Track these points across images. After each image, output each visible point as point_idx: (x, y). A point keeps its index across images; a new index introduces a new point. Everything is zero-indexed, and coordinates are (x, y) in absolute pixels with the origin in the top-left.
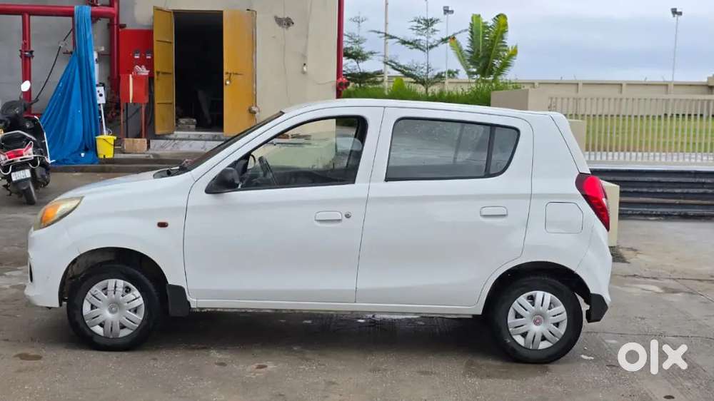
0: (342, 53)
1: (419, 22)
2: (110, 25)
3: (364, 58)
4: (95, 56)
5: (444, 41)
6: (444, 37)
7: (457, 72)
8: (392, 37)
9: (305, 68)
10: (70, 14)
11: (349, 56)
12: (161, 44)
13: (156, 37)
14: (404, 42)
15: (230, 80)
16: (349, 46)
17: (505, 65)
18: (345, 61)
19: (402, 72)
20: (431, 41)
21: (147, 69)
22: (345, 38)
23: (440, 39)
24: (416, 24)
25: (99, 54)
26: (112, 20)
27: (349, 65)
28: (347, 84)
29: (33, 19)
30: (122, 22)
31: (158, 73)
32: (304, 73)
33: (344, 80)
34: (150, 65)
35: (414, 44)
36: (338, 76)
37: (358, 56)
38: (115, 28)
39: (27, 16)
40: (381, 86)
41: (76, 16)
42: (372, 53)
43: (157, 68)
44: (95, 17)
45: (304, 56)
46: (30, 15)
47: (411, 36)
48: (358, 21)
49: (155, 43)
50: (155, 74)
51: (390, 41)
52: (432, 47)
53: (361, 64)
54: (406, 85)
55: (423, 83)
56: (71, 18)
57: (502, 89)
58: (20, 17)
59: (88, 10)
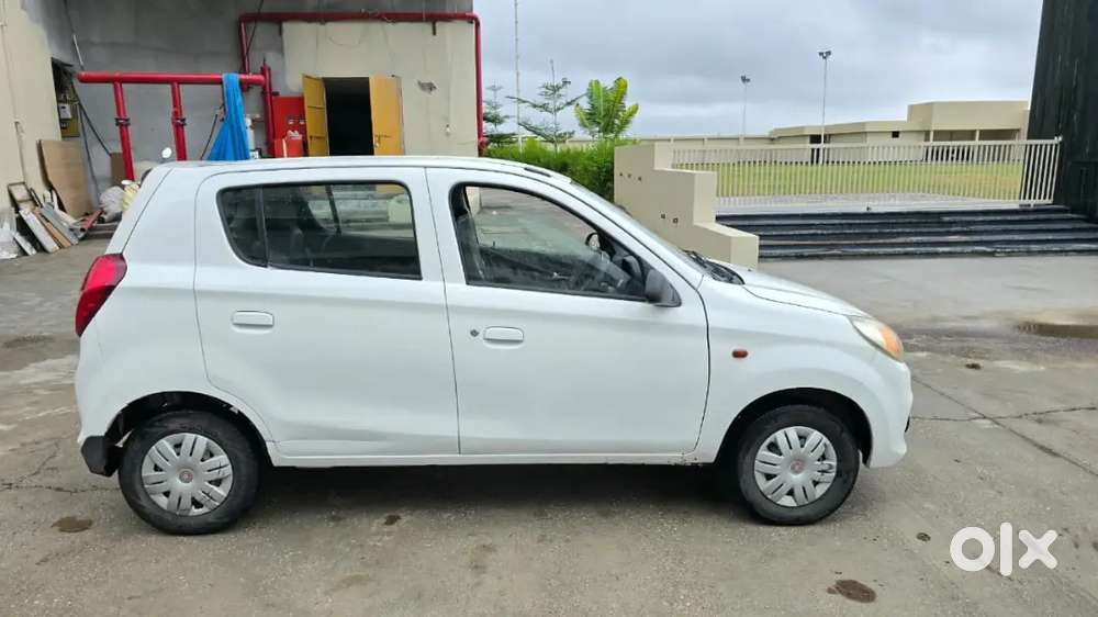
0: (481, 118)
1: (547, 88)
2: (264, 93)
3: (500, 122)
4: (249, 122)
5: (569, 104)
6: (569, 100)
7: (573, 133)
8: (524, 102)
9: (448, 129)
10: (220, 82)
11: (488, 120)
12: (313, 110)
13: (307, 103)
14: (535, 106)
15: (379, 142)
16: (488, 111)
17: (626, 122)
18: (484, 124)
19: (535, 132)
20: (558, 104)
21: (300, 133)
22: (484, 105)
23: (565, 102)
24: (544, 90)
25: (253, 121)
26: (264, 88)
27: (488, 127)
28: (487, 144)
29: (183, 88)
30: (274, 90)
31: (311, 137)
32: (448, 134)
33: (486, 139)
34: (303, 130)
35: (544, 107)
36: (479, 137)
37: (495, 120)
38: (268, 95)
39: (176, 85)
40: (516, 145)
41: (225, 83)
42: (507, 117)
43: (310, 132)
44: (245, 86)
45: (447, 119)
46: (179, 83)
47: (541, 100)
48: (494, 89)
49: (306, 109)
50: (309, 139)
51: (522, 105)
52: (559, 109)
53: (498, 127)
54: (538, 145)
55: (552, 142)
56: (219, 86)
57: (623, 144)
58: (169, 86)
59: (235, 77)
